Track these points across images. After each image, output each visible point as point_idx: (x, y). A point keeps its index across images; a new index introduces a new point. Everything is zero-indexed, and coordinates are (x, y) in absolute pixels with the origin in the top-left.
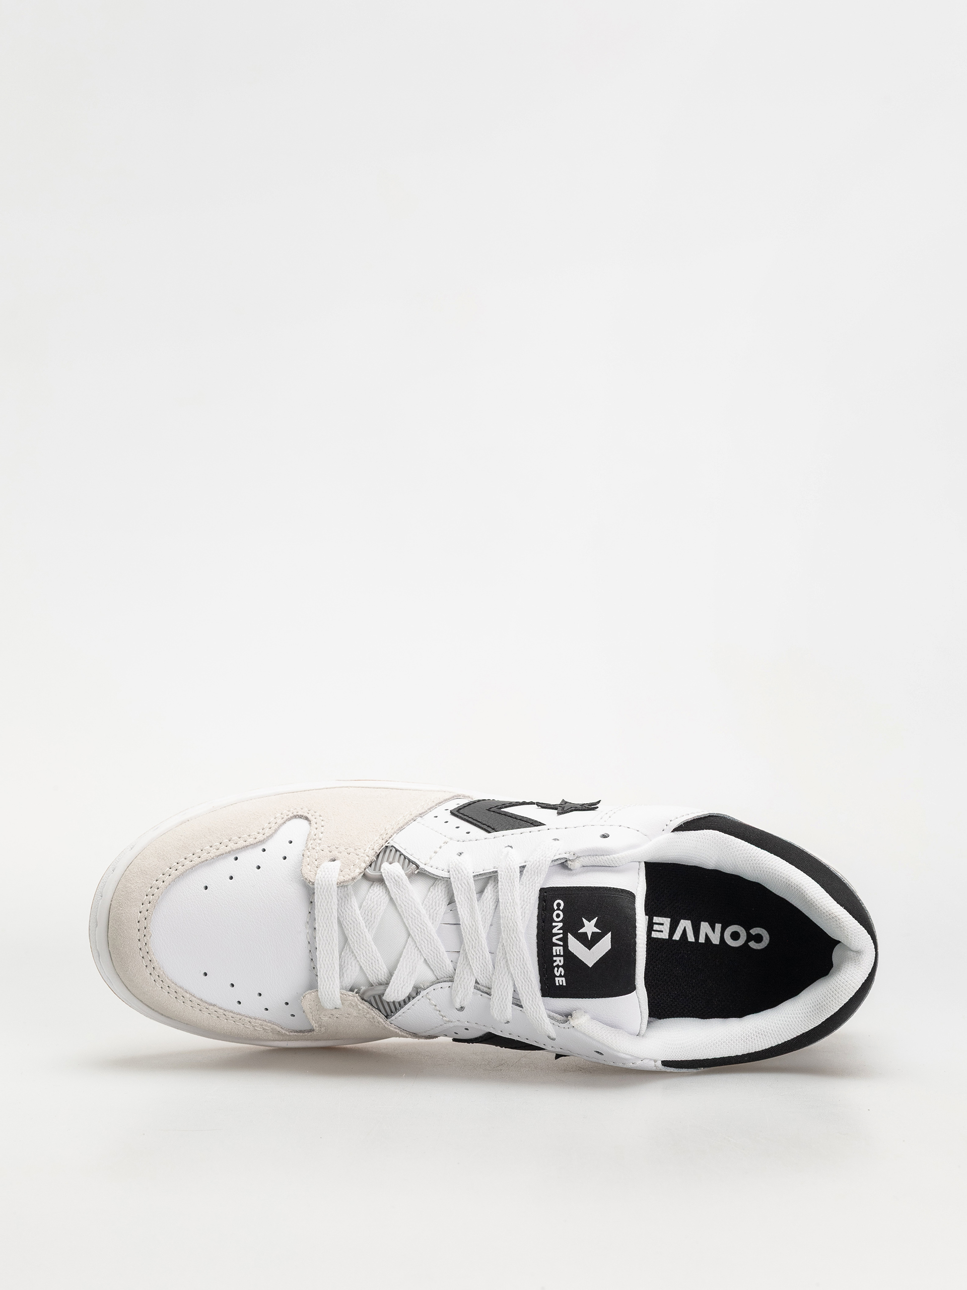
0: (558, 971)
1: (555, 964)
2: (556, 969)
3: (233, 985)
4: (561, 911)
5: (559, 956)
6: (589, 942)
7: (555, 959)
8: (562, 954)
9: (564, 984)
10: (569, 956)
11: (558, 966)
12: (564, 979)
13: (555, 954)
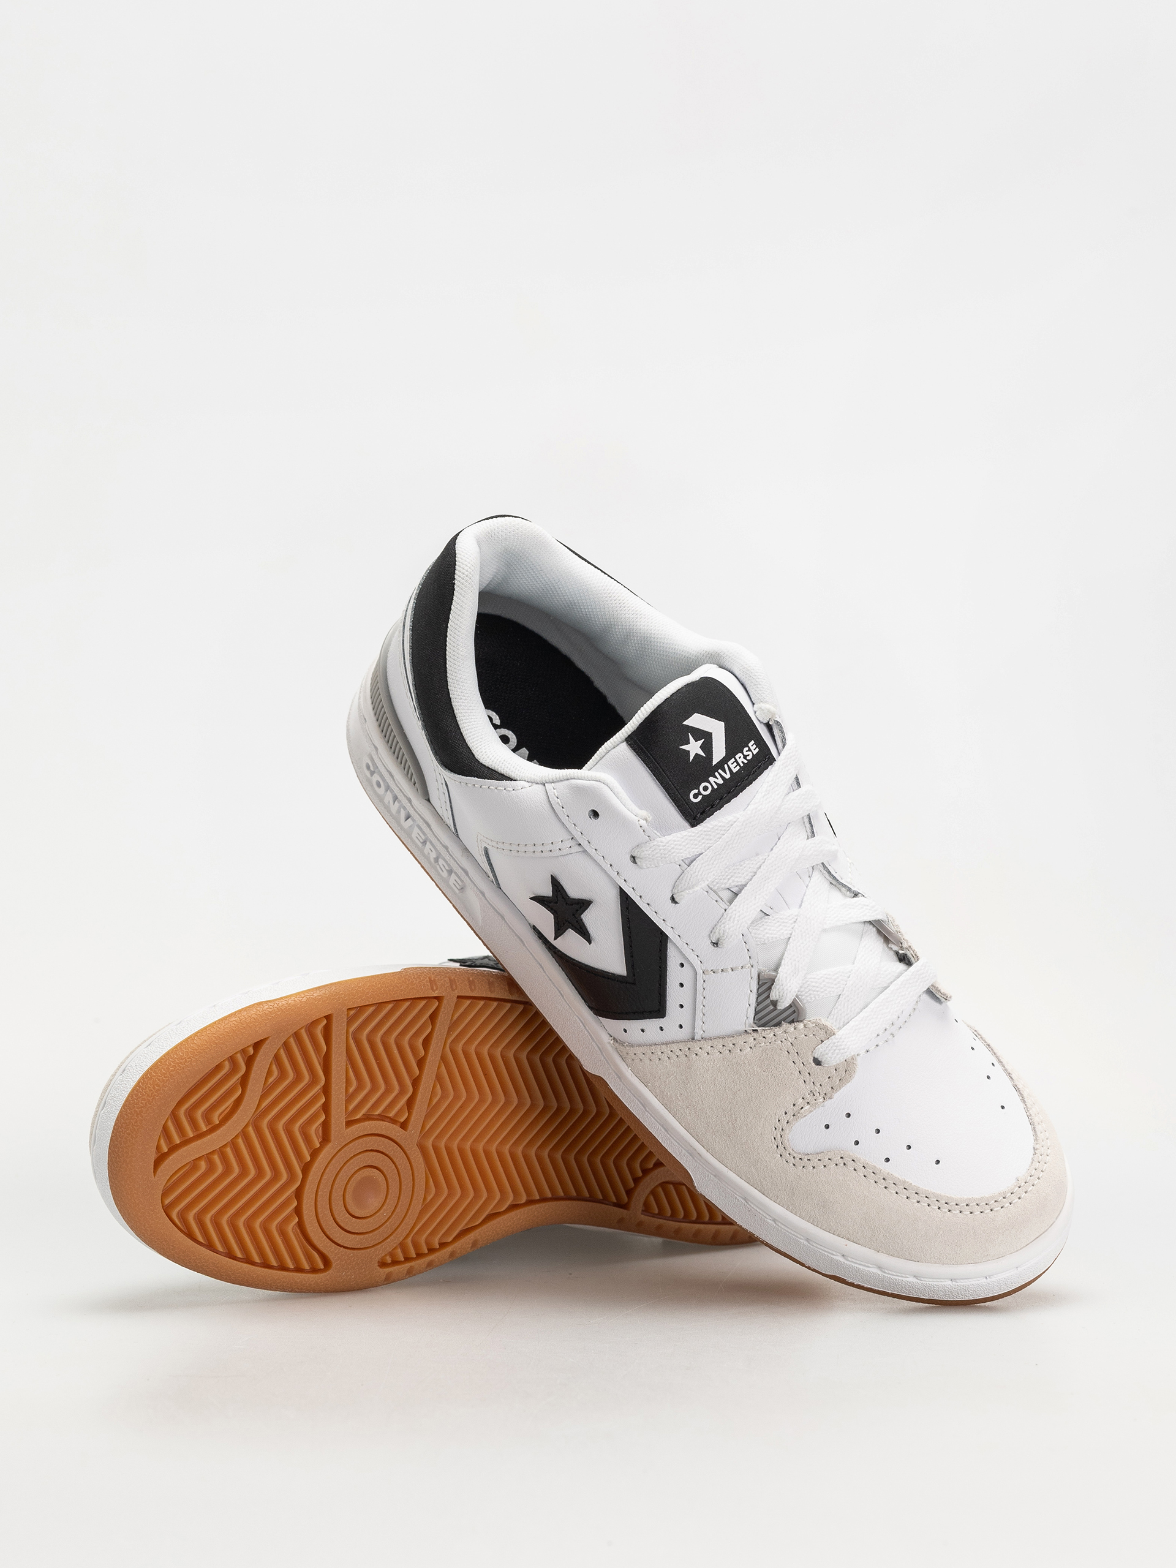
0: (748, 755)
1: (746, 762)
2: (748, 758)
3: (988, 1077)
4: (699, 790)
5: (736, 761)
6: (706, 738)
7: (742, 765)
8: (733, 760)
9: (753, 742)
10: (731, 752)
11: (745, 757)
12: (750, 745)
13: (738, 767)
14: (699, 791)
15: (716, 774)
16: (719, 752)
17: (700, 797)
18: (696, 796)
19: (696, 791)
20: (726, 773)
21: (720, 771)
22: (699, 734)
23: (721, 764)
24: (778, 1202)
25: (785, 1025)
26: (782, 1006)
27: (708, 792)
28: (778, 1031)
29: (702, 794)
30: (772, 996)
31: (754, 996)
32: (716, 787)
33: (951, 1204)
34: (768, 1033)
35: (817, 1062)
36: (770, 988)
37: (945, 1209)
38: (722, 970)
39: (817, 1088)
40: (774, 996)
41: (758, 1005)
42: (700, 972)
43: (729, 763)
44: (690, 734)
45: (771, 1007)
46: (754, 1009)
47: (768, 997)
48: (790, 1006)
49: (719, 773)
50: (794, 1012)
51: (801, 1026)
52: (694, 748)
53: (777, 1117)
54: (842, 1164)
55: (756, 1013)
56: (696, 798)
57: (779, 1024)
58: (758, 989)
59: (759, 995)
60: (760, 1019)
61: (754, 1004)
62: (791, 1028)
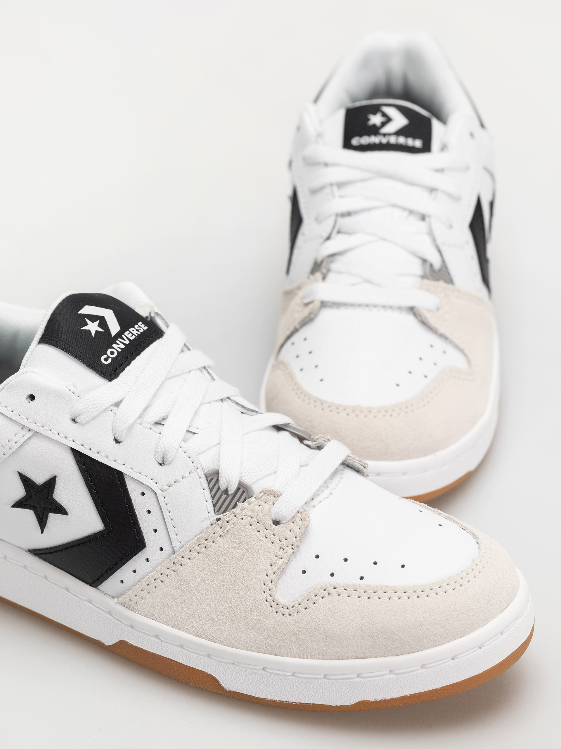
1: (139, 333)
2: (140, 331)
5: (131, 333)
8: (128, 332)
9: (141, 322)
10: (124, 328)
11: (138, 330)
12: (139, 324)
13: (134, 337)
14: (108, 356)
15: (117, 342)
16: (114, 327)
17: (110, 360)
18: (106, 360)
19: (105, 356)
20: (125, 340)
21: (119, 339)
22: (93, 318)
23: (119, 335)
24: (289, 655)
25: (240, 504)
26: (231, 491)
27: (116, 354)
28: (237, 510)
29: (111, 358)
30: (222, 485)
31: (207, 493)
32: (120, 350)
33: (426, 590)
34: (229, 515)
35: (276, 523)
36: (217, 480)
37: (423, 595)
38: (175, 482)
39: (284, 542)
40: (223, 485)
41: (213, 499)
42: (158, 492)
43: (125, 334)
44: (86, 319)
45: (224, 496)
46: (211, 503)
47: (219, 488)
48: (238, 489)
49: (119, 341)
50: (243, 492)
51: (252, 499)
52: (93, 327)
53: (262, 581)
54: (327, 595)
55: (214, 506)
56: (106, 361)
57: (235, 506)
58: (209, 485)
59: (211, 490)
60: (219, 509)
61: (210, 499)
62: (246, 504)
